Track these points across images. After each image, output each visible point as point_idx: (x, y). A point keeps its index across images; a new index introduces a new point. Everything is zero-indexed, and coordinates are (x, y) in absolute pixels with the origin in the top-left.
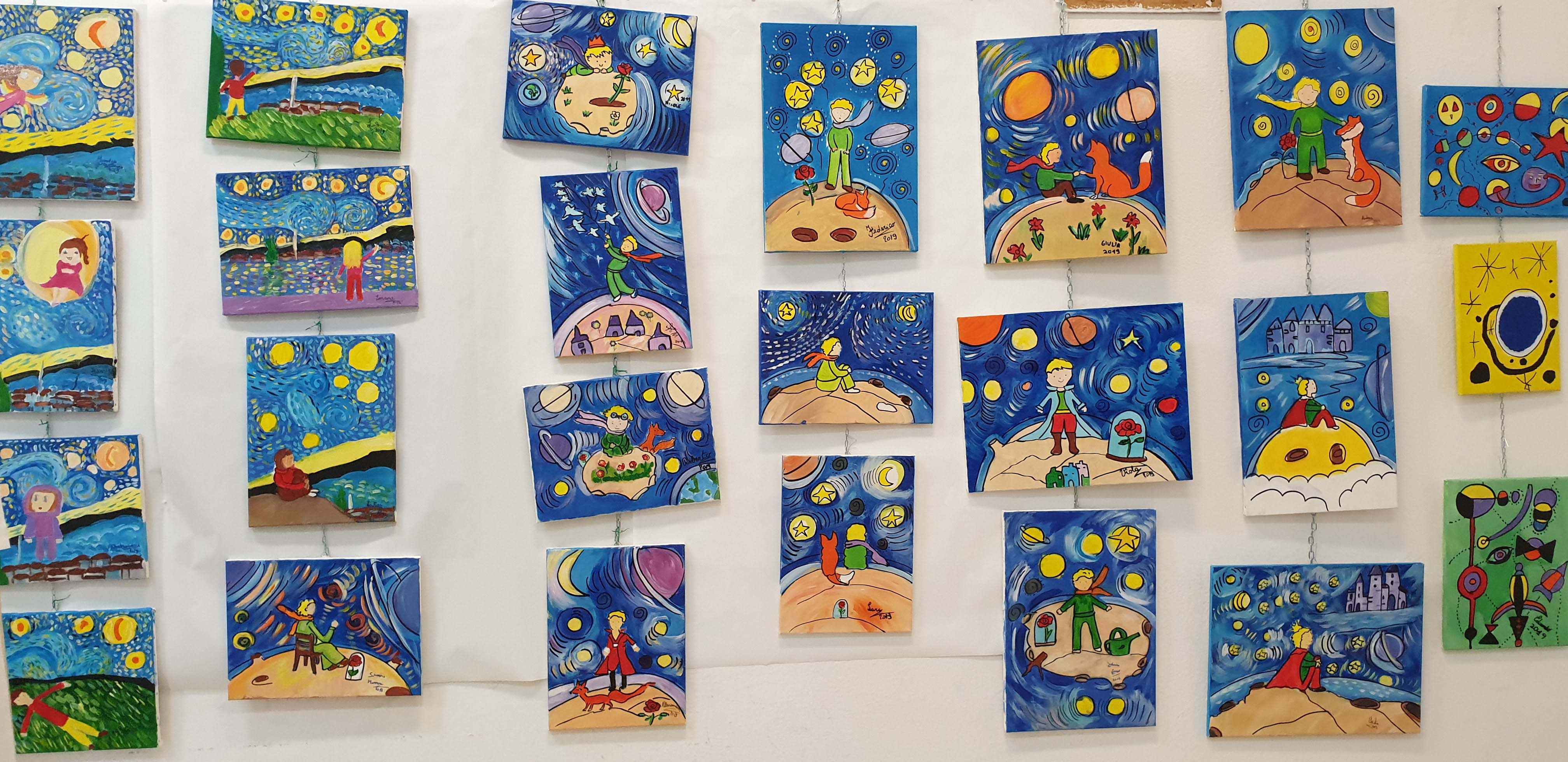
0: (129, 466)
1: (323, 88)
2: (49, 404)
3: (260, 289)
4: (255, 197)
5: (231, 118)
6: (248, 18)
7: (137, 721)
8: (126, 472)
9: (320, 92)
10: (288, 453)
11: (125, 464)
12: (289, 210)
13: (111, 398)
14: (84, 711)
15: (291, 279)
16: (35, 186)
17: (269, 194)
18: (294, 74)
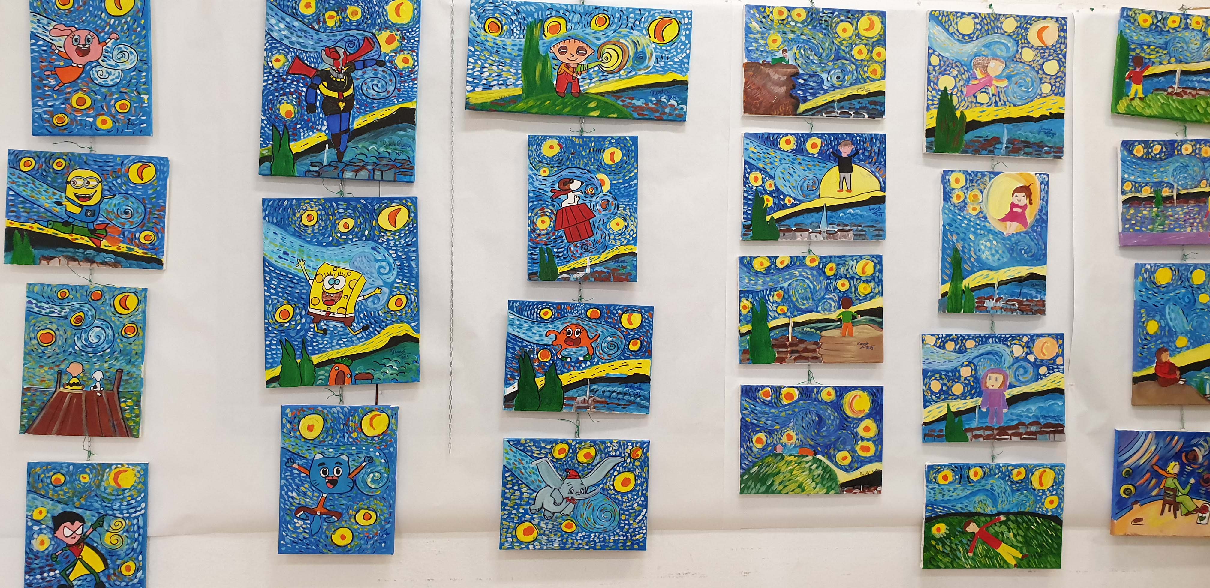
0: (1057, 356)
1: (1198, 78)
2: (1001, 308)
3: (1149, 227)
4: (1149, 159)
5: (1133, 99)
6: (1147, 25)
7: (1048, 548)
8: (1055, 361)
9: (1196, 81)
10: (1166, 351)
11: (1055, 355)
12: (1171, 168)
13: (1044, 306)
14: (1014, 539)
15: (1171, 220)
16: (997, 146)
17: (1158, 156)
18: (1179, 67)
